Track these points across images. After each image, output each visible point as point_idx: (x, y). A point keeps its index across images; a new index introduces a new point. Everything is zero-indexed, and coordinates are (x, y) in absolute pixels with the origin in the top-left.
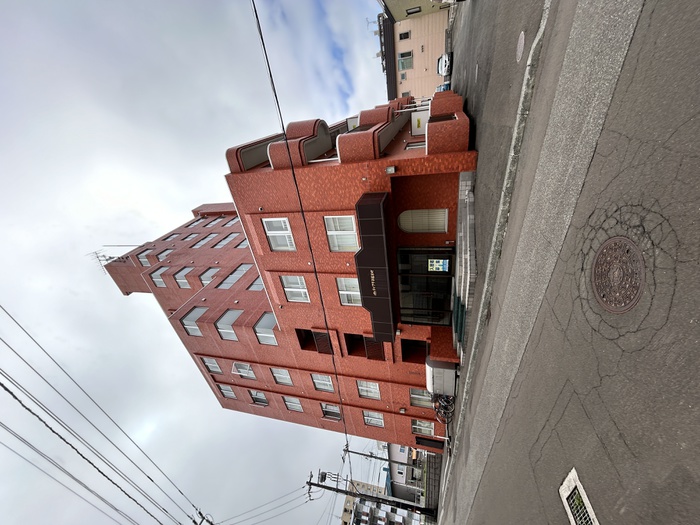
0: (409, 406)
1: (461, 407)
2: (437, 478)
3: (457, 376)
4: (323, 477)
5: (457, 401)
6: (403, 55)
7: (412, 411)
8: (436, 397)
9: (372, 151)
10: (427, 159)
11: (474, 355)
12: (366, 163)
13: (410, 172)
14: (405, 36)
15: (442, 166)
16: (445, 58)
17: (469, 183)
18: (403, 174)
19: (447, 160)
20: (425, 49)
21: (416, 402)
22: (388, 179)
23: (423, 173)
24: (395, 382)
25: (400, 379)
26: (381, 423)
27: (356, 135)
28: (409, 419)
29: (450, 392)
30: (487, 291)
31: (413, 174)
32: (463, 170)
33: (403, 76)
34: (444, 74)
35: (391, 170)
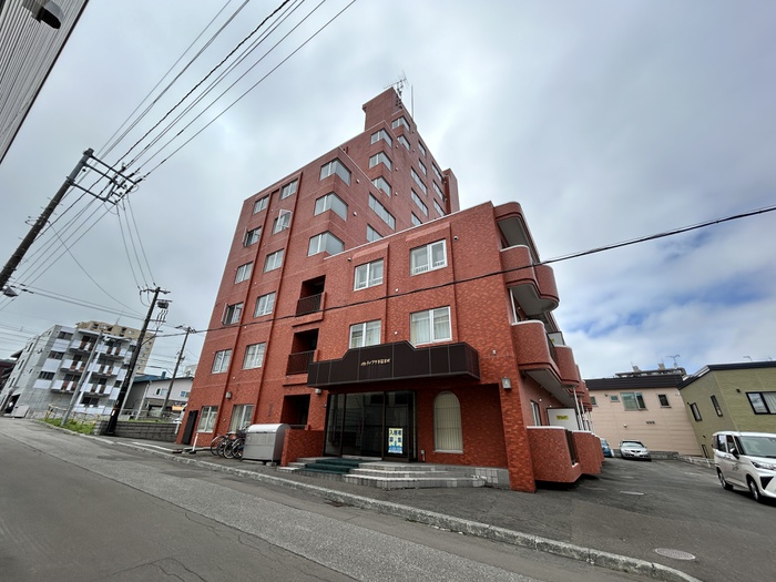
0: (233, 403)
1: (229, 467)
2: (149, 436)
3: (265, 462)
4: (163, 305)
5: (236, 462)
6: (640, 398)
7: (229, 407)
8: (242, 436)
9: (527, 362)
10: (522, 428)
11: (290, 485)
12: (513, 355)
13: (505, 406)
14: (664, 401)
15: (514, 447)
16: (643, 452)
18: (502, 398)
19: (522, 453)
20: (651, 426)
21: (238, 411)
22: (495, 380)
23: (505, 423)
24: (261, 387)
25: (265, 393)
26: (217, 370)
27: (544, 343)
28: (219, 403)
29: (246, 454)
30: (366, 503)
31: (503, 410)
32: (511, 473)
33: (615, 399)
34: (623, 450)
35: (506, 384)
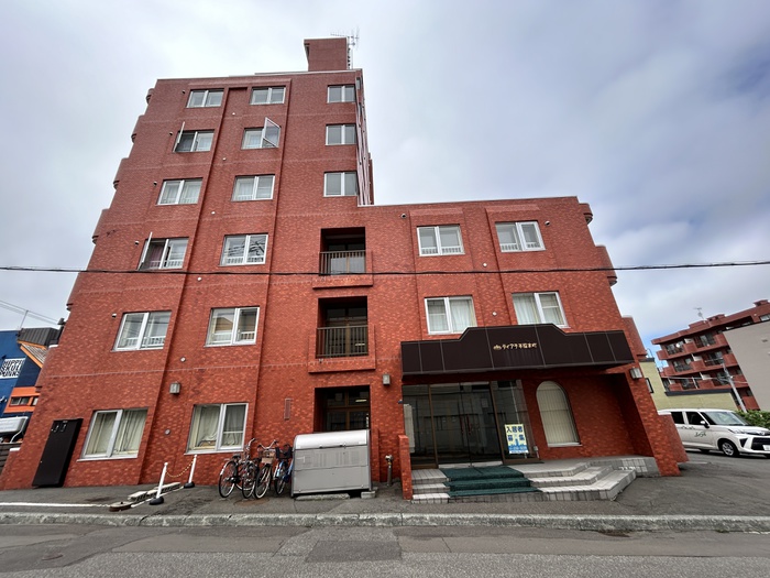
1: (279, 513)
3: (355, 494)
5: (288, 503)
10: (656, 415)
13: (636, 395)
15: (654, 434)
17: (644, 470)
18: (631, 388)
19: (663, 439)
23: (641, 412)
24: (260, 375)
31: (636, 399)
32: (658, 460)
35: (638, 374)
